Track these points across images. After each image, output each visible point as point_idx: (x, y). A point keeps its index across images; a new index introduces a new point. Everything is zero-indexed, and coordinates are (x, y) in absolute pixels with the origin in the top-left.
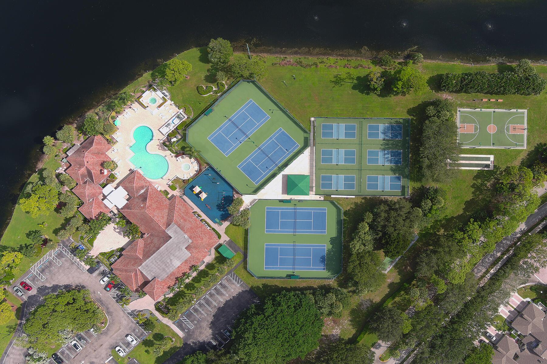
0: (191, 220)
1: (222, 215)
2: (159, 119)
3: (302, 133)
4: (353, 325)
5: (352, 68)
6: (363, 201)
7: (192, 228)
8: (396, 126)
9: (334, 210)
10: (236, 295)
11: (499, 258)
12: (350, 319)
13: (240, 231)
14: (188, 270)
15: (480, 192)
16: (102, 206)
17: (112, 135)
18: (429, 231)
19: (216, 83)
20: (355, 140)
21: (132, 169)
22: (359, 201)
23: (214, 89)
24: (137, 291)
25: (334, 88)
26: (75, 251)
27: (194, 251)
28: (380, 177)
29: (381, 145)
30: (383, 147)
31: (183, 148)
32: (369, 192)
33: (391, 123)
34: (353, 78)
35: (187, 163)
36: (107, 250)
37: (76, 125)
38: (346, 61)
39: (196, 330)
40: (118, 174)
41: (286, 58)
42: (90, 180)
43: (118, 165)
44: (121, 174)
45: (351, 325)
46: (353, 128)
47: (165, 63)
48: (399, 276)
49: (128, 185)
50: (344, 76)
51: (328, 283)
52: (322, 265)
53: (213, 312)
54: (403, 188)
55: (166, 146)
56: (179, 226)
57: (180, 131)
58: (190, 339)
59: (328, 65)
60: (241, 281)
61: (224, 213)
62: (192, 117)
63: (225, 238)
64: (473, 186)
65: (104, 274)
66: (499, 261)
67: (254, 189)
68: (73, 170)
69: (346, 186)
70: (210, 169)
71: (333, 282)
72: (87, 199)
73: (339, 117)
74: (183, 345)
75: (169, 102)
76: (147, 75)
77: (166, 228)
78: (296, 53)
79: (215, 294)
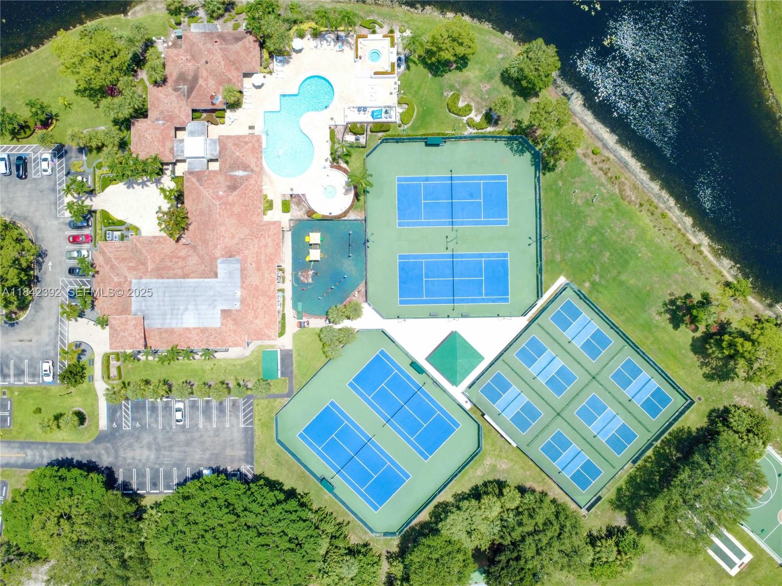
0: (266, 275)
7: (256, 288)
20: (592, 363)
21: (256, 129)
23: (472, 116)
27: (229, 324)
28: (575, 447)
32: (539, 454)
36: (117, 214)
39: (128, 436)
42: (186, 91)
43: (243, 106)
46: (605, 343)
49: (229, 146)
53: (174, 431)
56: (243, 270)
58: (108, 441)
60: (251, 424)
63: (286, 342)
68: (178, 56)
69: (517, 418)
72: (156, 117)
75: (395, 78)
77: (223, 256)
79: (201, 409)
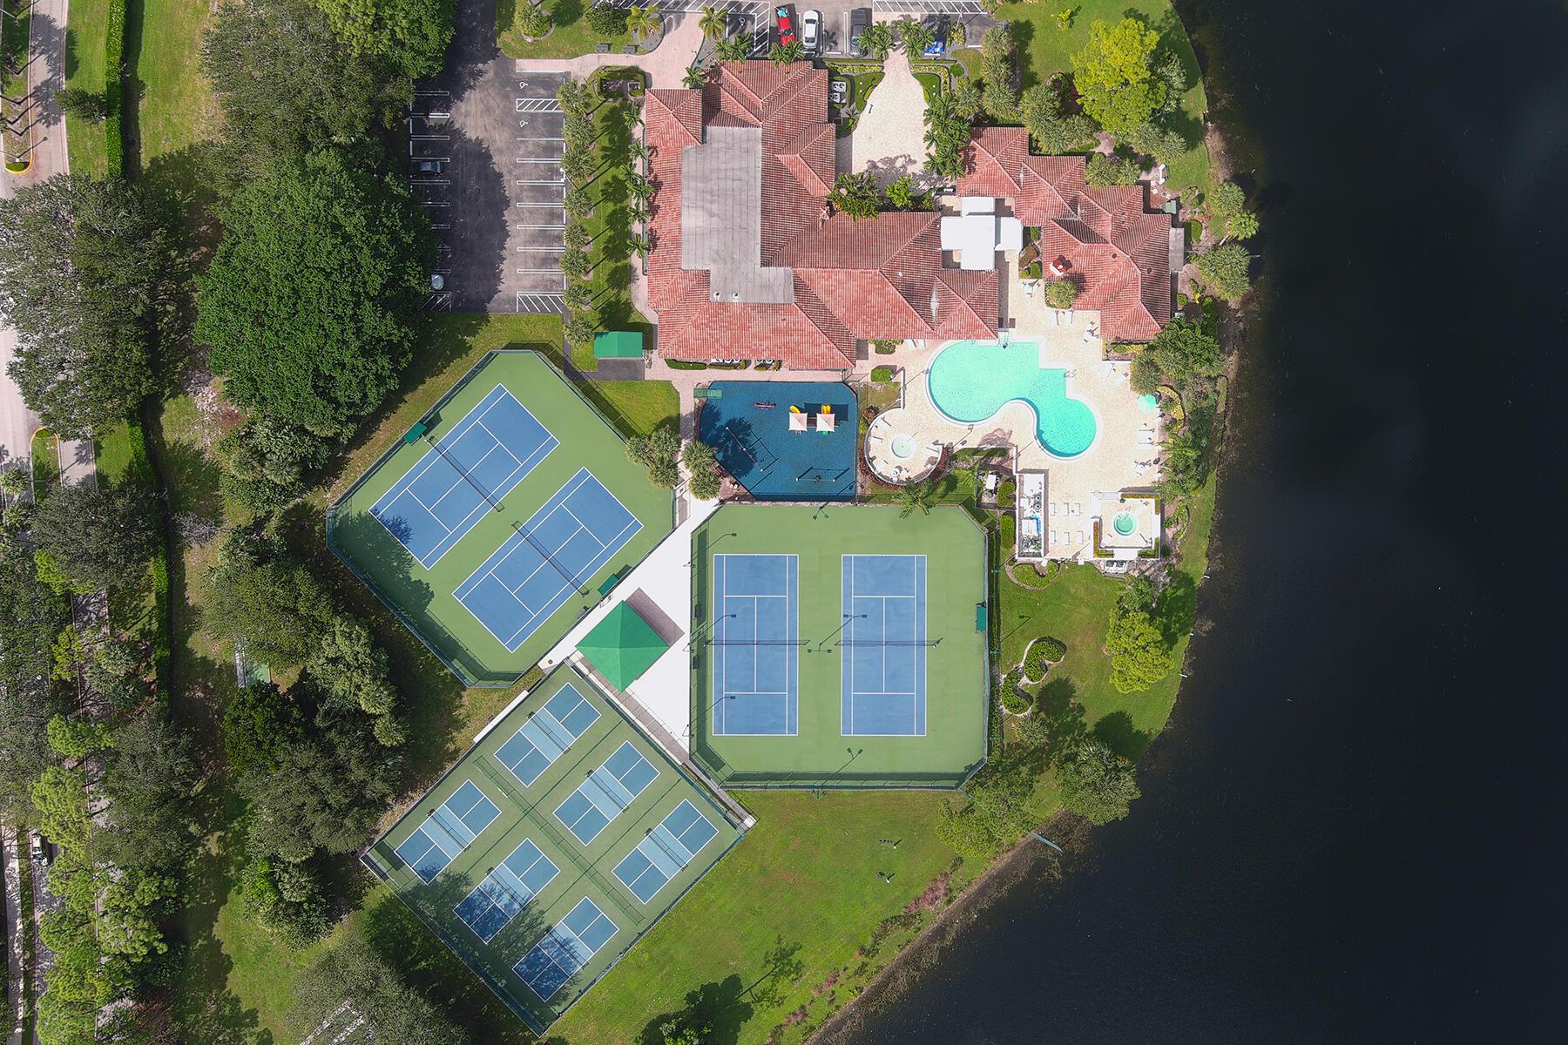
0: (766, 344)
1: (717, 416)
2: (1070, 496)
3: (739, 769)
4: (187, 448)
5: (784, 1021)
6: (451, 747)
7: (744, 327)
8: (556, 987)
9: (491, 665)
10: (502, 270)
11: (28, 910)
12: (207, 456)
13: (643, 418)
14: (654, 225)
15: (224, 1017)
16: (986, 188)
17: (1130, 362)
18: (243, 820)
19: (1034, 696)
20: (610, 869)
21: (1010, 329)
22: (460, 737)
23: (1025, 680)
24: (715, 71)
25: (775, 938)
26: (941, 28)
27: (686, 282)
28: (471, 837)
29: (542, 912)
30: (535, 911)
31: (952, 482)
32: (461, 780)
33: (574, 982)
34: (759, 1001)
35: (911, 456)
36: (876, 98)
37: (1233, 307)
38: (815, 1024)
39: (505, 107)
40: (1028, 289)
41: (949, 902)
42: (1072, 219)
43: (1049, 308)
44: (1024, 296)
45: (191, 444)
46: (643, 889)
47: (1189, 632)
48: (199, 655)
49: (979, 288)
50: (783, 986)
51: (334, 487)
52: (389, 517)
53: (512, 183)
54: (397, 864)
55: (992, 453)
56: (774, 307)
57: (999, 513)
58: (496, 73)
59: (843, 976)
60: (522, 310)
61: (718, 424)
62: (1008, 571)
63: (657, 369)
64: (253, 1014)
65: (827, 37)
66: (23, 904)
67: (711, 539)
68: (1130, 207)
69: (521, 745)
70: (847, 492)
71: (324, 499)
72: (1031, 170)
73: (697, 886)
74: (498, 46)
75: (1088, 555)
76: (1199, 569)
77: (796, 276)
78: (940, 932)
79: (549, 227)
